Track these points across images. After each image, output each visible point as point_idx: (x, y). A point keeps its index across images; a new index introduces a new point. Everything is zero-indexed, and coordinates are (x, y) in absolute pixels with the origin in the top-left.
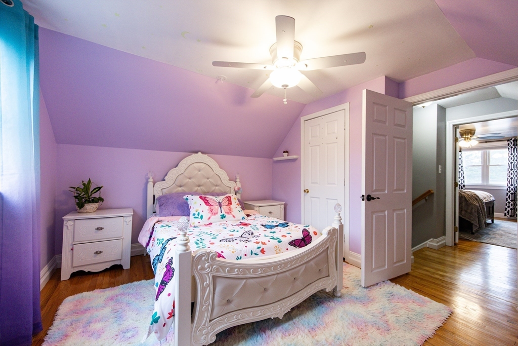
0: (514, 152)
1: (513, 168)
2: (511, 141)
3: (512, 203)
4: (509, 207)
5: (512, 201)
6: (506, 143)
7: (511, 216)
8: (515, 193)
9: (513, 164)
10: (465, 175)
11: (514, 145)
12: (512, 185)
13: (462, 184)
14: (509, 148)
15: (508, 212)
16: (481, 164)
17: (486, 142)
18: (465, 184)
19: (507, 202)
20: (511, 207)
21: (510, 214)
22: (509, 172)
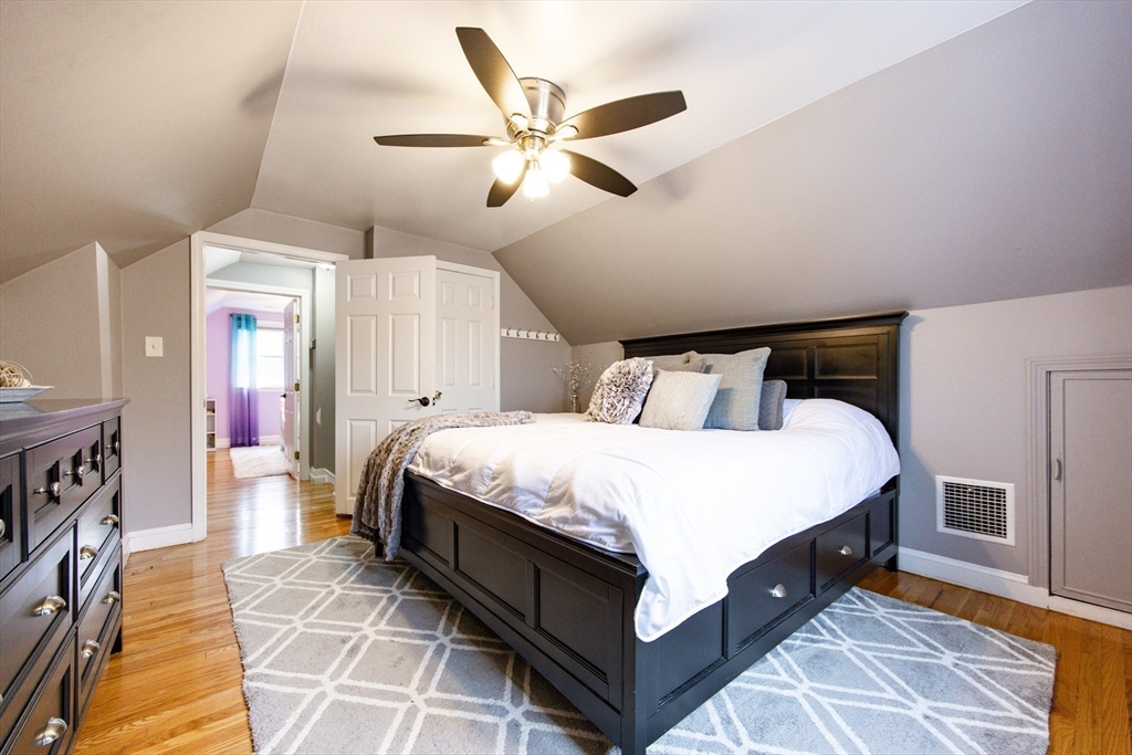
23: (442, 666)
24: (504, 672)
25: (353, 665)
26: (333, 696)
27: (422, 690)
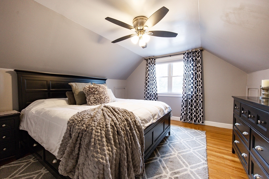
0: (187, 64)
1: (186, 78)
2: (186, 54)
3: (185, 109)
4: (183, 112)
5: (185, 107)
6: (183, 56)
7: (184, 120)
8: (187, 100)
9: (186, 74)
10: (157, 85)
11: (187, 58)
12: (185, 93)
13: (155, 92)
14: (184, 61)
15: (183, 117)
16: (167, 76)
17: (170, 56)
18: (158, 92)
19: (182, 108)
20: (185, 113)
21: (184, 119)
22: (184, 82)
23: (168, 154)
24: (163, 147)
25: (181, 169)
26: (189, 166)
27: (174, 154)
